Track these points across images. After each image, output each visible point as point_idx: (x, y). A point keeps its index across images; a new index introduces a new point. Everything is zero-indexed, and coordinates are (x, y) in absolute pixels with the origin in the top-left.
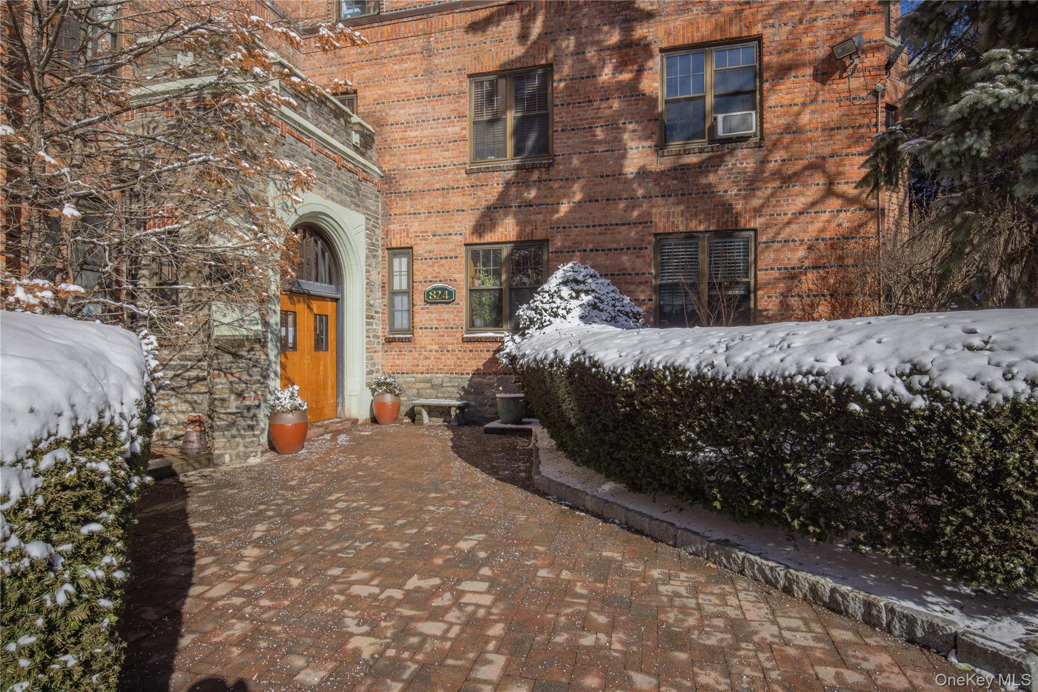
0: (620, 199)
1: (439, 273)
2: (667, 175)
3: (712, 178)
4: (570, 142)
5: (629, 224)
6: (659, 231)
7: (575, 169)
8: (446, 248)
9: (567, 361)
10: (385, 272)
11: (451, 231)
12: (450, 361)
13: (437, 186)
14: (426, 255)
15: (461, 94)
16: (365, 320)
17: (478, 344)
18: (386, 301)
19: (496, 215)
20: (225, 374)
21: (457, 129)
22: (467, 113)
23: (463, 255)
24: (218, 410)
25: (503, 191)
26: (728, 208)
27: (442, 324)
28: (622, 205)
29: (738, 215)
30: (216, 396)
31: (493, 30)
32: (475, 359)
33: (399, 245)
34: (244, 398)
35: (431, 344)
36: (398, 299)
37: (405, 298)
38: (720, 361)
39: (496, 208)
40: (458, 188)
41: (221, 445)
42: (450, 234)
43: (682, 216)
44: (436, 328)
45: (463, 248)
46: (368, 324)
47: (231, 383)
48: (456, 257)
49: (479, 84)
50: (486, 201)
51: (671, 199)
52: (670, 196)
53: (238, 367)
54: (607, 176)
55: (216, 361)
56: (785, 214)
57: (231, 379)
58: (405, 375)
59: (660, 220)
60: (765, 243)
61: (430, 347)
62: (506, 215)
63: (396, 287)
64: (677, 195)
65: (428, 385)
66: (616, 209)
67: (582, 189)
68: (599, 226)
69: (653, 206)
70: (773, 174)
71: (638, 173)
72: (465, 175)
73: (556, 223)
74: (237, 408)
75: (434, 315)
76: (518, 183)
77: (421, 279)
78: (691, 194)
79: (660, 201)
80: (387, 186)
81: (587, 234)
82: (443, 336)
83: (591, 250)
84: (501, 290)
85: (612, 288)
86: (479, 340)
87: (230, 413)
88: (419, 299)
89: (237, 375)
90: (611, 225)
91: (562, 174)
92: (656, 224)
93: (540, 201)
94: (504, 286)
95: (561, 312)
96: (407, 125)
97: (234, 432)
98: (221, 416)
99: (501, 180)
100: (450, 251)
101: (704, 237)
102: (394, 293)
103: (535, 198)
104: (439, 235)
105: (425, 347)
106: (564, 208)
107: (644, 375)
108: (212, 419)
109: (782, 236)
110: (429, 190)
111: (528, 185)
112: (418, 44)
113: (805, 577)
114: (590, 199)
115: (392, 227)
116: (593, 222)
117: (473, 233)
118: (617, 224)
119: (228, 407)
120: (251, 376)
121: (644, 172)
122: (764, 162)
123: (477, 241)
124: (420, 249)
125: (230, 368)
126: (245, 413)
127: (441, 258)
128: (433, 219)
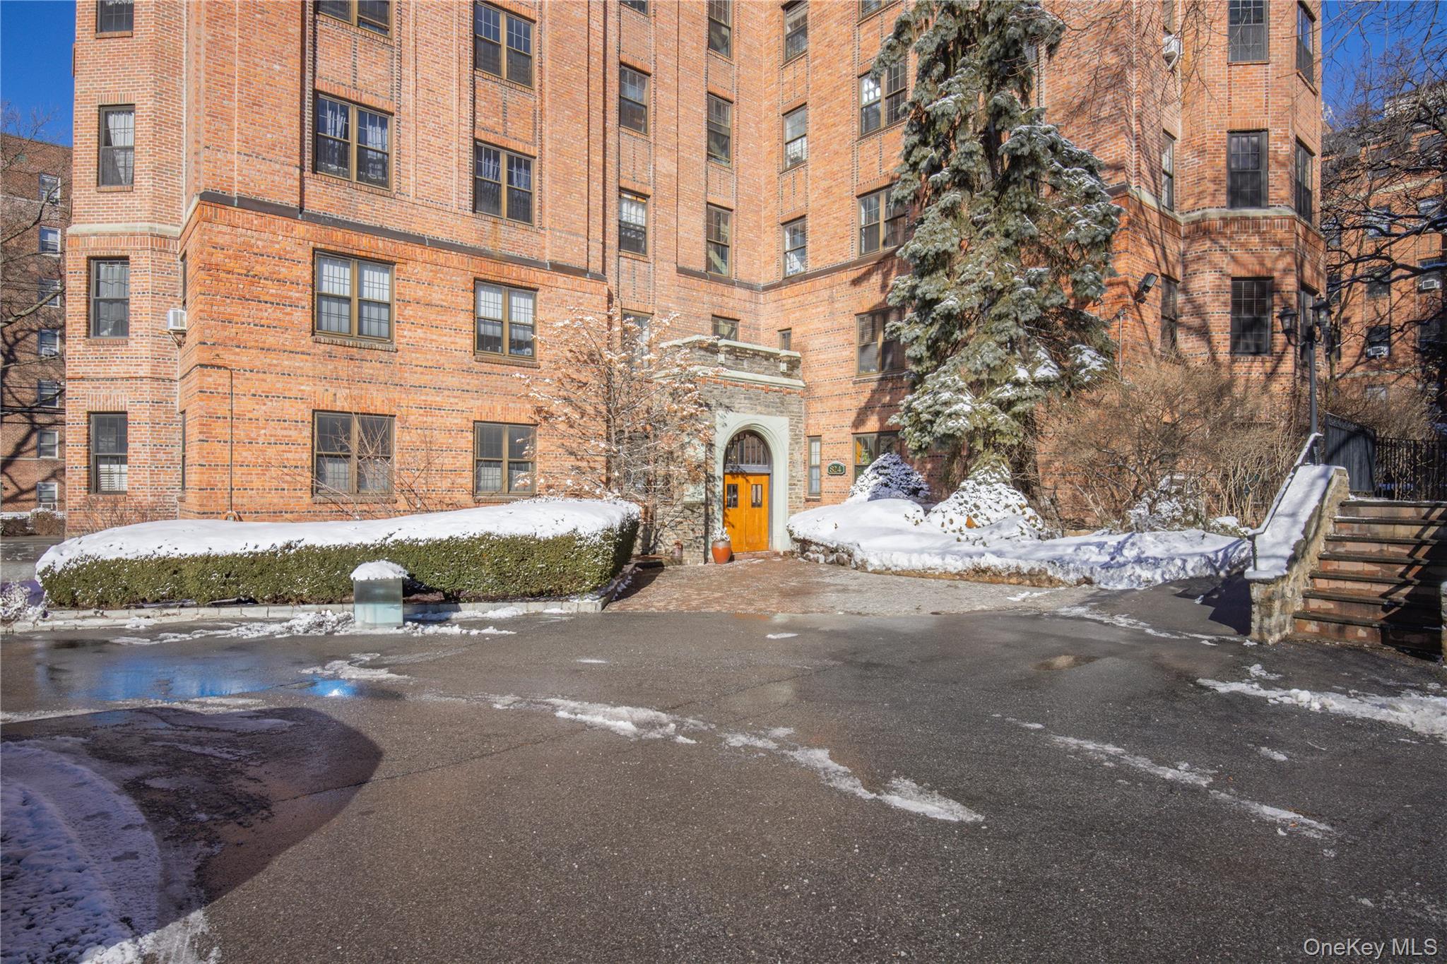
1: (836, 454)
8: (841, 435)
10: (804, 453)
15: (851, 328)
16: (788, 487)
18: (806, 473)
19: (867, 413)
21: (848, 353)
22: (855, 341)
23: (851, 440)
25: (871, 397)
27: (838, 490)
31: (865, 284)
33: (814, 434)
36: (814, 471)
37: (818, 471)
39: (866, 408)
44: (834, 493)
45: (850, 436)
46: (790, 489)
48: (846, 443)
49: (862, 320)
50: (862, 403)
62: (872, 413)
63: (813, 463)
75: (833, 483)
76: (879, 390)
77: (826, 457)
80: (807, 393)
88: (825, 471)
96: (820, 351)
99: (870, 388)
100: (843, 437)
102: (812, 467)
103: (888, 401)
104: (837, 427)
111: (885, 392)
112: (825, 294)
115: (810, 421)
127: (838, 443)
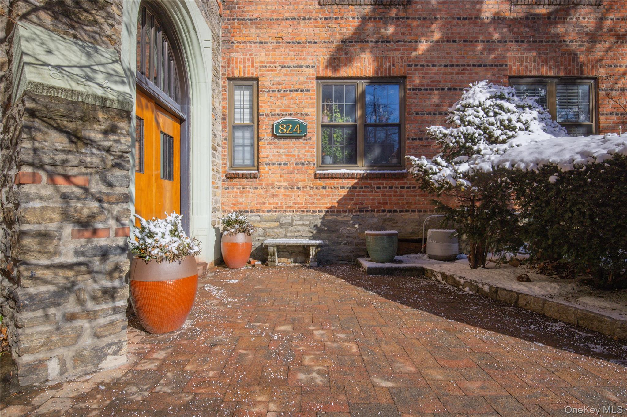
0: (477, 41)
1: (289, 106)
2: (520, 22)
3: (560, 29)
5: (486, 66)
6: (513, 74)
7: (433, 10)
8: (296, 80)
10: (226, 103)
11: (302, 63)
12: (299, 197)
13: (287, 15)
14: (274, 87)
16: (211, 150)
17: (331, 181)
18: (226, 134)
19: (352, 49)
20: (51, 176)
23: (315, 88)
24: (32, 259)
25: (359, 26)
26: (574, 56)
27: (292, 160)
28: (480, 47)
29: (582, 65)
30: (26, 227)
32: (328, 196)
33: (242, 75)
34: (95, 232)
35: (280, 181)
36: (239, 134)
37: (247, 133)
39: (351, 42)
40: (309, 19)
41: (38, 340)
42: (301, 66)
43: (534, 61)
44: (285, 164)
45: (315, 82)
46: (212, 156)
47: (65, 197)
48: (308, 91)
50: (341, 34)
51: (525, 45)
52: (523, 42)
53: (81, 163)
54: (465, 19)
55: (27, 145)
56: (621, 66)
57: (66, 188)
58: (250, 214)
59: (514, 63)
60: (605, 90)
61: (279, 184)
62: (363, 50)
63: (237, 120)
64: (529, 42)
65: (277, 224)
66: (473, 50)
67: (441, 28)
68: (457, 66)
69: (508, 50)
70: (610, 31)
71: (494, 18)
72: (318, 7)
73: (414, 60)
74: (77, 253)
75: (283, 151)
76: (375, 18)
77: (268, 111)
78: (541, 42)
79: (514, 46)
80: (228, 12)
81: (445, 73)
82: (293, 172)
83: (449, 89)
84: (355, 126)
86: (333, 177)
87: (62, 266)
88: (266, 133)
89: (80, 180)
90: (469, 65)
91: (419, 13)
92: (511, 67)
93: (398, 38)
94: (358, 123)
97: (71, 306)
98: (39, 273)
99: (356, 15)
100: (301, 83)
101: (552, 82)
102: (236, 127)
103: (392, 34)
104: (289, 67)
105: (273, 184)
106: (423, 46)
108: (16, 281)
109: (619, 85)
110: (277, 19)
111: (385, 21)
114: (448, 39)
115: (234, 55)
116: (451, 61)
117: (326, 67)
118: (474, 65)
119: (56, 253)
120: (110, 185)
121: (499, 18)
122: (602, 19)
123: (330, 74)
124: (266, 81)
125: (64, 163)
126: (97, 264)
127: (291, 91)
128: (282, 49)
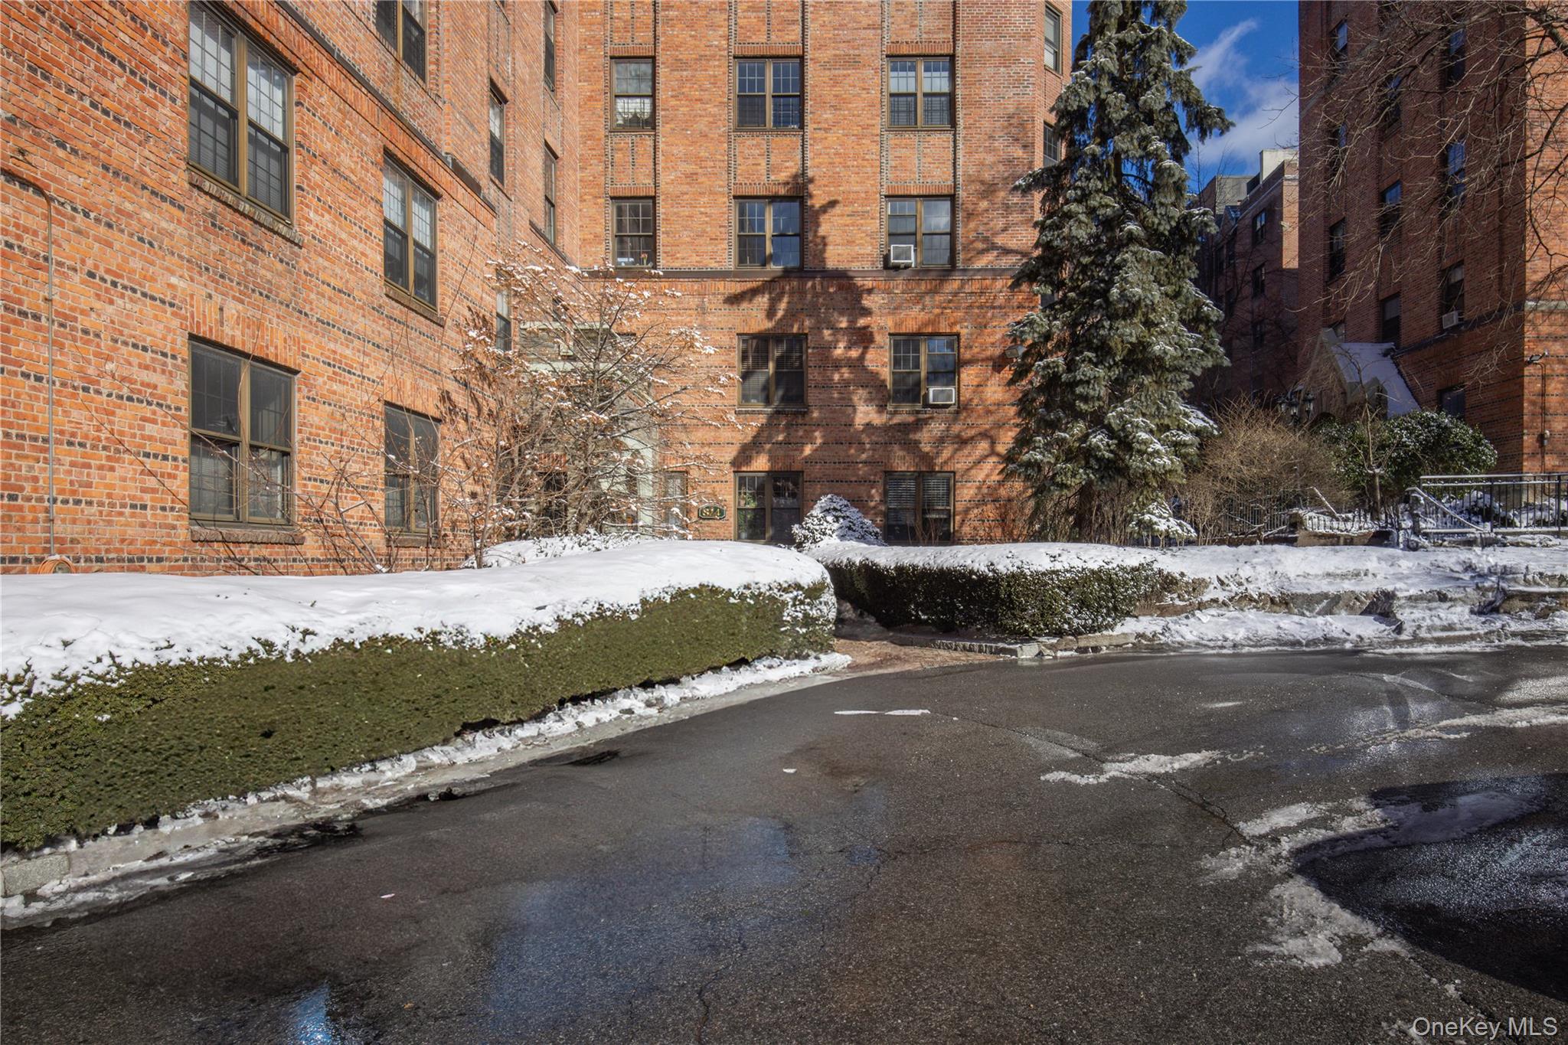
4: (821, 397)
6: (887, 469)
9: (858, 564)
11: (722, 460)
13: (709, 422)
14: (699, 478)
15: (731, 348)
18: (663, 516)
21: (728, 377)
22: (735, 363)
23: (732, 479)
38: (931, 562)
40: (727, 425)
42: (721, 463)
43: (904, 459)
45: (731, 474)
48: (726, 481)
49: (746, 343)
51: (897, 447)
52: (896, 444)
64: (900, 443)
68: (844, 463)
72: (734, 415)
78: (910, 444)
79: (892, 447)
80: (664, 418)
81: (834, 469)
83: (837, 481)
84: (764, 509)
85: (860, 514)
88: (693, 515)
90: (852, 462)
91: (813, 421)
92: (885, 464)
94: (766, 507)
95: (828, 532)
100: (720, 476)
107: (900, 569)
110: (703, 425)
112: (692, 301)
113: (961, 644)
114: (836, 442)
116: (838, 459)
117: (736, 462)
123: (743, 469)
124: (694, 473)
127: (713, 482)
128: (705, 449)
